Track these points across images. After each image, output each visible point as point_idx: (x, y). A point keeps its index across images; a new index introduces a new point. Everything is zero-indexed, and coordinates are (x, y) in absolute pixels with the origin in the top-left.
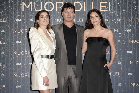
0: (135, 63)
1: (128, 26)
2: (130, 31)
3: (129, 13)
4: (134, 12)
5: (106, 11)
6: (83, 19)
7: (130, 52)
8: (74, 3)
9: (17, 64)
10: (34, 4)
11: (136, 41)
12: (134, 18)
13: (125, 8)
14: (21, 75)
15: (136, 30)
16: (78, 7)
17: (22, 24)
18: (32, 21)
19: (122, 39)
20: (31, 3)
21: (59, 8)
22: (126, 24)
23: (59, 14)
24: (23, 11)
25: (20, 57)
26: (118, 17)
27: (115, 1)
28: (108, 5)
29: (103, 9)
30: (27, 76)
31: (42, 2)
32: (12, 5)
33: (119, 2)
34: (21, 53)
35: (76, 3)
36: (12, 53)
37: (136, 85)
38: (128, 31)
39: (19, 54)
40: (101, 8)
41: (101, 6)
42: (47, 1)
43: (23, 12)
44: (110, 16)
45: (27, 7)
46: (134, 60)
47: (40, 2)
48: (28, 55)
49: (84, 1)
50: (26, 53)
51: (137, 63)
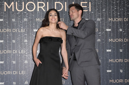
0: (114, 61)
1: (108, 25)
2: (110, 30)
3: (108, 13)
4: (114, 12)
5: (87, 11)
6: (64, 19)
7: (110, 51)
8: (56, 3)
10: (16, 4)
11: (115, 40)
12: (113, 18)
13: (105, 8)
14: (4, 73)
15: (115, 30)
16: (59, 7)
17: (4, 24)
18: (14, 21)
19: (102, 38)
20: (13, 3)
21: (41, 8)
22: (106, 24)
23: (41, 14)
24: (5, 11)
25: (3, 55)
26: (98, 16)
27: (96, 2)
28: (89, 5)
30: (10, 73)
31: (23, 2)
33: (99, 3)
34: (3, 51)
35: (57, 4)
37: (114, 82)
38: (108, 30)
39: (2, 52)
42: (28, 1)
44: (90, 16)
45: (9, 7)
46: (113, 58)
47: (22, 2)
48: (11, 54)
49: (65, 1)
50: (8, 52)
51: (116, 61)
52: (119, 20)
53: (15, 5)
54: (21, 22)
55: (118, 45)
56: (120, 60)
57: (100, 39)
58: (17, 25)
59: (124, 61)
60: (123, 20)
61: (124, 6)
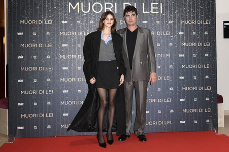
0: (187, 67)
1: (180, 28)
2: (182, 33)
3: (181, 15)
4: (187, 14)
5: (158, 12)
7: (183, 56)
8: (124, 4)
9: (64, 68)
11: (189, 44)
12: (186, 20)
13: (177, 9)
14: (68, 80)
15: (188, 33)
17: (69, 26)
18: (79, 23)
19: (174, 42)
20: (78, 4)
21: (108, 9)
22: (178, 27)
25: (67, 60)
26: (169, 19)
28: (160, 6)
29: (154, 10)
30: (75, 80)
32: (57, 6)
33: (171, 4)
34: (68, 56)
36: (58, 56)
37: (188, 89)
38: (180, 33)
39: (66, 57)
40: (152, 10)
41: (152, 8)
42: (95, 2)
43: (69, 13)
44: (162, 18)
45: (74, 9)
46: (186, 64)
47: (88, 3)
48: (76, 59)
49: (134, 2)
50: (73, 57)
51: (189, 66)
52: (192, 22)
53: (80, 6)
54: (87, 24)
55: (192, 50)
56: (194, 66)
57: (172, 42)
58: (82, 28)
59: (197, 67)
60: (197, 22)
61: (197, 7)
